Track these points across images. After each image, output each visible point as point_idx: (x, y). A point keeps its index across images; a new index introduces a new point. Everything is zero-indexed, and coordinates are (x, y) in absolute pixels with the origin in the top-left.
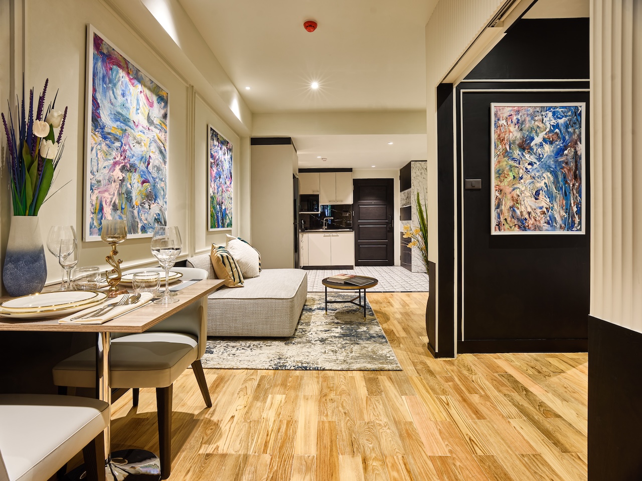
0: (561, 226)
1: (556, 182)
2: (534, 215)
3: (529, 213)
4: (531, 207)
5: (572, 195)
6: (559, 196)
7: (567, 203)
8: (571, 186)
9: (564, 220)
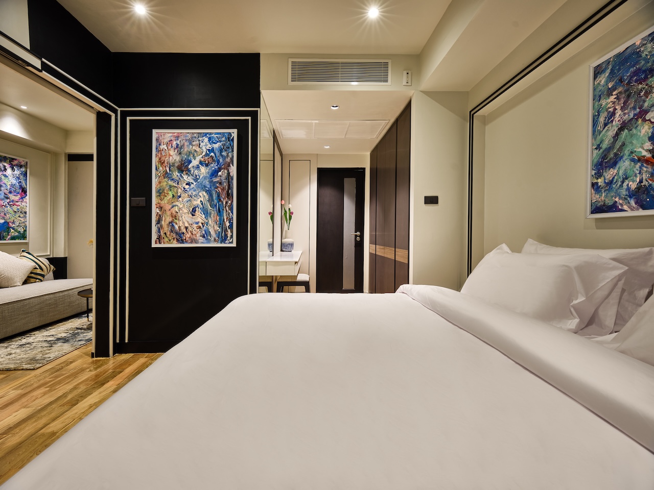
0: (215, 239)
1: (211, 200)
2: (190, 229)
3: (186, 228)
4: (188, 222)
5: (225, 211)
6: (214, 213)
7: (220, 219)
8: (224, 203)
9: (218, 234)
